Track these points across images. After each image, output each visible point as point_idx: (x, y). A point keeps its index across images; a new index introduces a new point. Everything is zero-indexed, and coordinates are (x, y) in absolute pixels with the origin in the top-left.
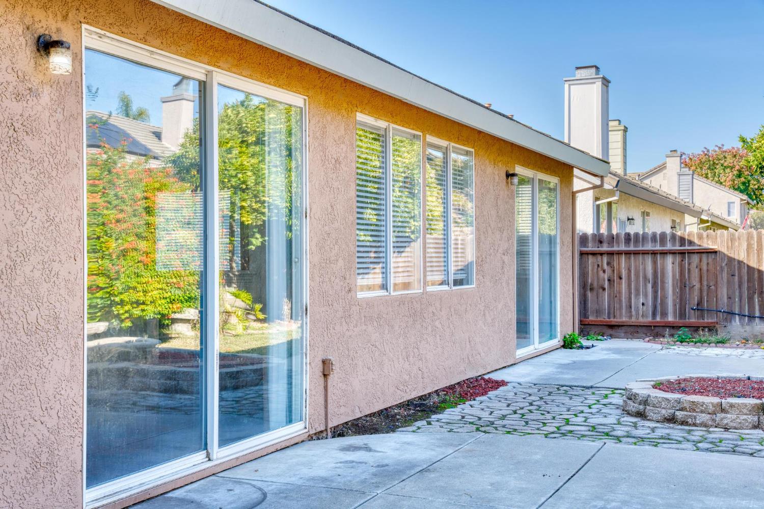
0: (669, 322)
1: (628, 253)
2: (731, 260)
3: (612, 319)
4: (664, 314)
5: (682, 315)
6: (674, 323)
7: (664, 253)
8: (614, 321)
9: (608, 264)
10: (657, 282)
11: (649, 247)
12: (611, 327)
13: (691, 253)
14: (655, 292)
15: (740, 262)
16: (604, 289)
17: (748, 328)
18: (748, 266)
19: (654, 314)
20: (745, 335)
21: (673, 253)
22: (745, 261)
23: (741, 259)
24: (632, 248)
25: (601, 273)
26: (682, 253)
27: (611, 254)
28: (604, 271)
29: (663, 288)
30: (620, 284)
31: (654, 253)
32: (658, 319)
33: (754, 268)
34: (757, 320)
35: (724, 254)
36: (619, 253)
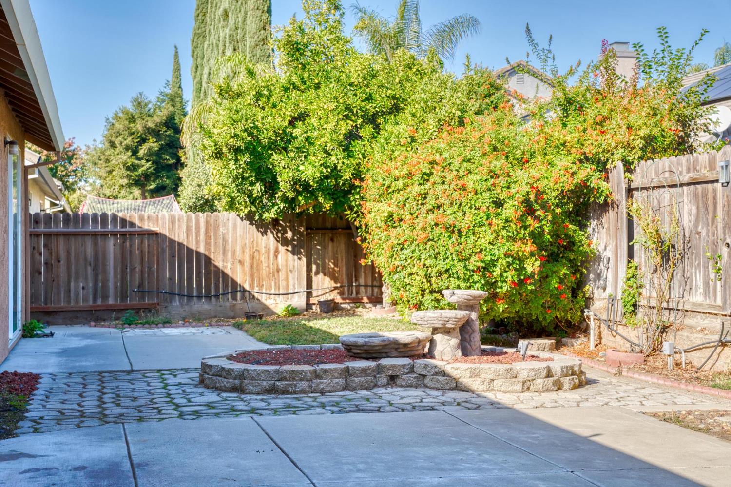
0: (111, 305)
1: (66, 235)
2: (172, 242)
3: (49, 305)
4: (105, 297)
5: (124, 297)
6: (115, 305)
7: (105, 235)
8: (52, 306)
9: (45, 246)
10: (98, 264)
11: (90, 228)
12: (48, 313)
13: (132, 234)
14: (96, 276)
15: (180, 245)
16: (40, 273)
17: (187, 308)
18: (188, 248)
19: (95, 299)
20: (184, 314)
21: (114, 234)
22: (185, 243)
23: (181, 241)
24: (71, 229)
25: (37, 255)
26: (124, 235)
27: (48, 235)
28: (40, 254)
29: (105, 271)
30: (58, 267)
31: (95, 235)
32: (99, 302)
33: (192, 250)
34: (195, 299)
35: (165, 236)
36: (58, 234)
